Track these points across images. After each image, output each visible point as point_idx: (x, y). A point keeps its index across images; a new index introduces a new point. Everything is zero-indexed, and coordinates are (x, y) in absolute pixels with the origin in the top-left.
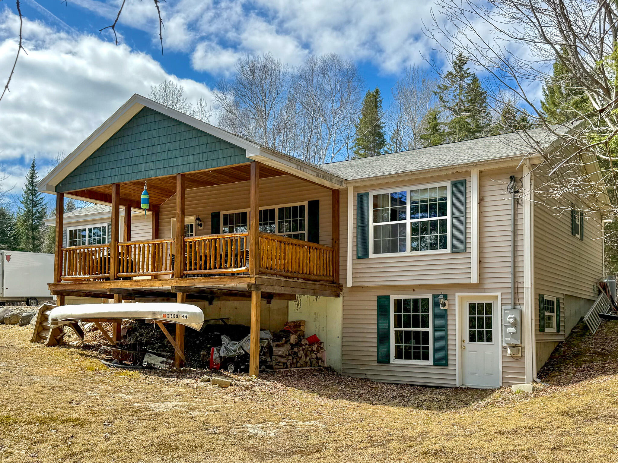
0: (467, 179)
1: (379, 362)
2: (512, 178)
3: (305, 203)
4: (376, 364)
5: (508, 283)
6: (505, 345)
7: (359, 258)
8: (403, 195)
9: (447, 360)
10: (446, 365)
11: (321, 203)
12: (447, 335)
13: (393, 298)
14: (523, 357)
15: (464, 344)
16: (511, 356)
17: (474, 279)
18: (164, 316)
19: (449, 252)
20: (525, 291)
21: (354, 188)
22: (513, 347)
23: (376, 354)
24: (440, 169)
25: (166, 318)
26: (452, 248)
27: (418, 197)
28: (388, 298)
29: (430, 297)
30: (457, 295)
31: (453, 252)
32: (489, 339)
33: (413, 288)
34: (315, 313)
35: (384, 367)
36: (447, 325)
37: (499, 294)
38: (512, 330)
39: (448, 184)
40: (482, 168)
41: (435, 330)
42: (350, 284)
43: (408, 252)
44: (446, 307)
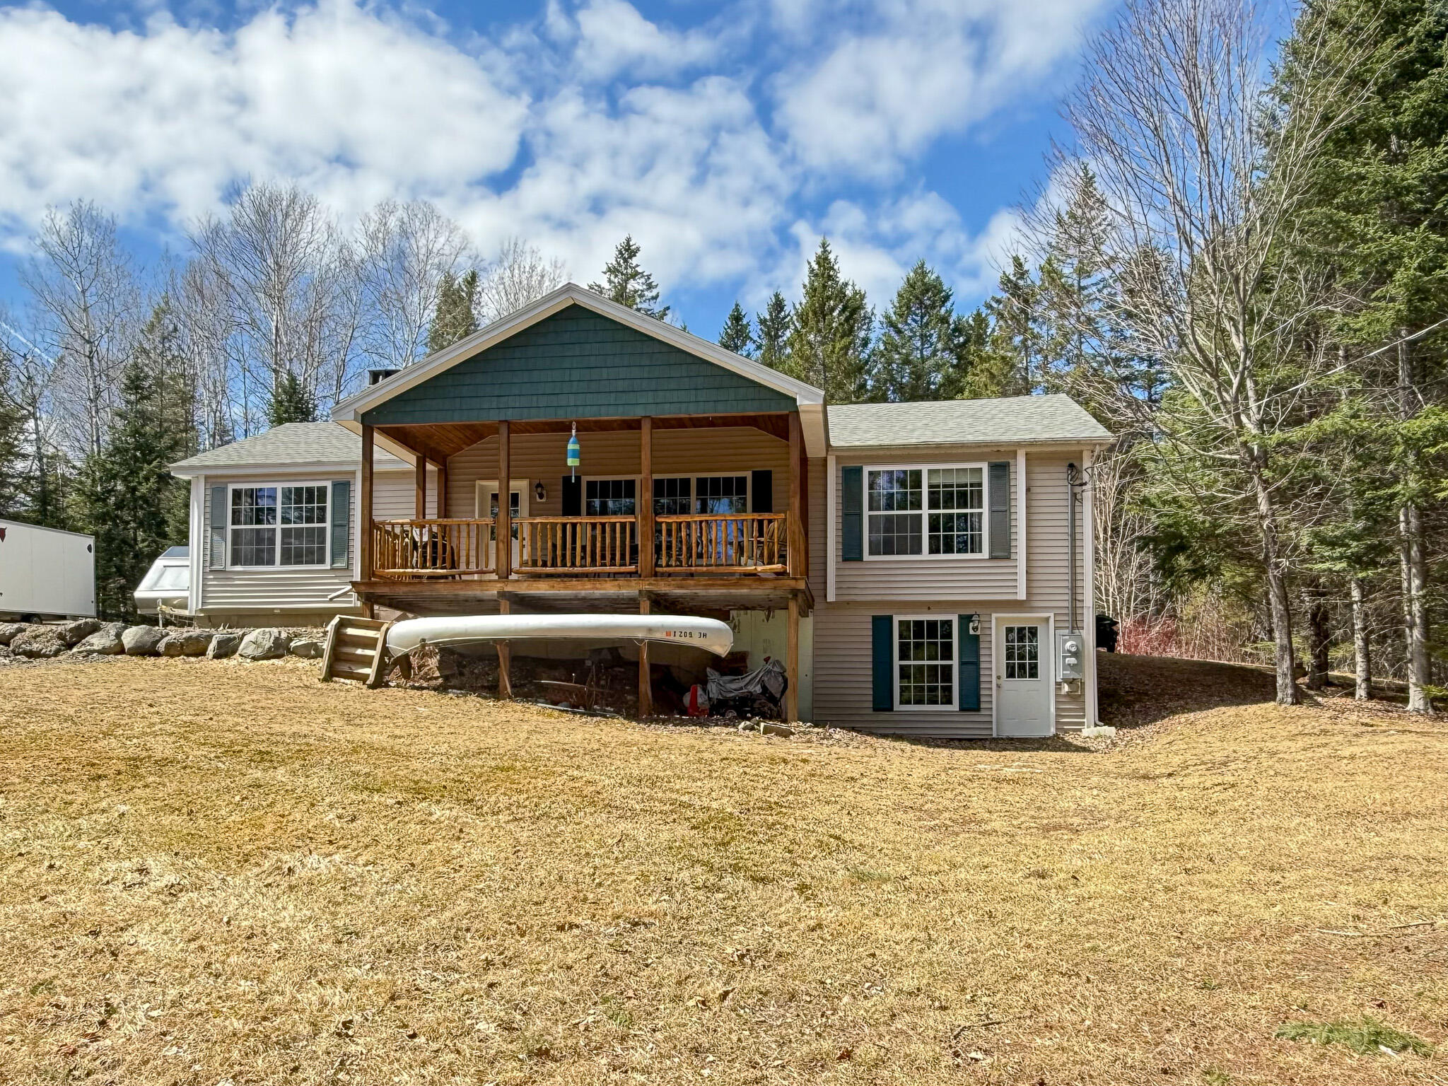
0: (1012, 462)
1: (875, 709)
2: (1071, 466)
3: (748, 475)
4: (871, 711)
5: (1064, 601)
6: (1059, 680)
7: (845, 559)
8: (917, 474)
9: (979, 702)
10: (978, 709)
11: (774, 476)
12: (978, 669)
13: (897, 619)
14: (1083, 695)
15: (1000, 682)
16: (1068, 694)
17: (1022, 596)
18: (668, 634)
19: (987, 556)
20: (1085, 611)
21: (838, 458)
22: (1071, 682)
23: (871, 698)
24: (978, 445)
25: (671, 638)
26: (991, 551)
27: (940, 480)
28: (890, 619)
29: (955, 619)
30: (994, 616)
31: (992, 558)
32: (1034, 674)
33: (929, 606)
34: (765, 641)
35: (884, 716)
36: (978, 655)
37: (1052, 615)
38: (1073, 661)
39: (985, 466)
40: (1029, 449)
41: (962, 664)
42: (831, 597)
43: (925, 555)
44: (978, 633)
